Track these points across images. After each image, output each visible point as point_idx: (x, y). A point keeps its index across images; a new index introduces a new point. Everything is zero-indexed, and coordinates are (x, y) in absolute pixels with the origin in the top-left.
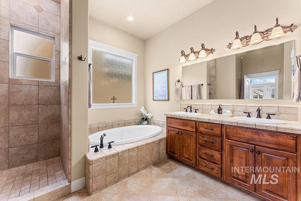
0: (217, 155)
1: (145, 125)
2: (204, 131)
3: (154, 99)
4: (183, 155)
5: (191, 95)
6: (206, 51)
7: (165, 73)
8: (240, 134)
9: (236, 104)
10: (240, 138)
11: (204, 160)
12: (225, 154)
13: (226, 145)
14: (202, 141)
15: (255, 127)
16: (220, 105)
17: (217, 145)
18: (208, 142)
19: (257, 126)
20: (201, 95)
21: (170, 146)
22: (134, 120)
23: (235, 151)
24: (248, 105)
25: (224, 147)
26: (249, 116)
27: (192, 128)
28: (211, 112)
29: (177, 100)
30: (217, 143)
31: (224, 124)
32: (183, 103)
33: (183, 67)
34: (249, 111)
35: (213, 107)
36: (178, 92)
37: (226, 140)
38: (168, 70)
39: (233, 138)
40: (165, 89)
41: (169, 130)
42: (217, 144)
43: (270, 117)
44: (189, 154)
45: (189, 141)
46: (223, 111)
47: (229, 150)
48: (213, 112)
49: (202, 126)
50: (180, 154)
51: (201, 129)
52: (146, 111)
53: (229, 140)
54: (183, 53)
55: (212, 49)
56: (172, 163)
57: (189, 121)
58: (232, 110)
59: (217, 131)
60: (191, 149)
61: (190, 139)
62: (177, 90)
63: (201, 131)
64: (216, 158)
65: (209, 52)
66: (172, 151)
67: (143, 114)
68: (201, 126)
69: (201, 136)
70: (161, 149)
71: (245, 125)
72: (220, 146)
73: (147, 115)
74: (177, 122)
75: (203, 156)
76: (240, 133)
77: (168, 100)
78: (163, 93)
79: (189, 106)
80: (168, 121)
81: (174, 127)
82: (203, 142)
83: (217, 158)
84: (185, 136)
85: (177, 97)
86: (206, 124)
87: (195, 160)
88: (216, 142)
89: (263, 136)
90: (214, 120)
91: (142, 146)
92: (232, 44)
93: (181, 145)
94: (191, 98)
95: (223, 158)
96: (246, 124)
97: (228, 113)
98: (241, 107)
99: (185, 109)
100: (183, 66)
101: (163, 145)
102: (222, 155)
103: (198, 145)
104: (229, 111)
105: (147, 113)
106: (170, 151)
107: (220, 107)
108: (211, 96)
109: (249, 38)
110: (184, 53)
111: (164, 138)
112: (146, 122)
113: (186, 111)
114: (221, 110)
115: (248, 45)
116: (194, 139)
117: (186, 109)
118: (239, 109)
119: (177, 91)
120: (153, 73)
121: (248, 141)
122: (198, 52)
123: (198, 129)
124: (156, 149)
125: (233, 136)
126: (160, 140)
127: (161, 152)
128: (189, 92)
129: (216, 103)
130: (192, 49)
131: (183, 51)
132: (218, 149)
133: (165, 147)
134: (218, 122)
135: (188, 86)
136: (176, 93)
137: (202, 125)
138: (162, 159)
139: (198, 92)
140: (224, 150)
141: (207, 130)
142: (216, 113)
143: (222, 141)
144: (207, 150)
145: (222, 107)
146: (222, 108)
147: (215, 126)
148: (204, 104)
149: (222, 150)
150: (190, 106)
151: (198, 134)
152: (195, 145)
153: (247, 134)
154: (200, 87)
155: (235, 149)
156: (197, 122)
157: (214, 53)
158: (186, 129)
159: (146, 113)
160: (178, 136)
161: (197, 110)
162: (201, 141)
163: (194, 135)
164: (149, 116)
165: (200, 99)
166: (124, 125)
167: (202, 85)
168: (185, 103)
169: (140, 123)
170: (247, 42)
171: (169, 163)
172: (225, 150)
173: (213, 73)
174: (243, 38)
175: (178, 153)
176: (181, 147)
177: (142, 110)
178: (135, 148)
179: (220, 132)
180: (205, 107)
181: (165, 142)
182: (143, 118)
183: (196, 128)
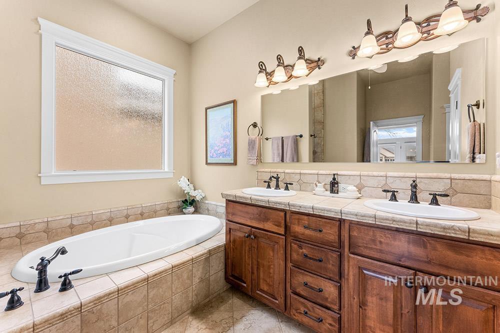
0: (330, 290)
1: (189, 214)
2: (302, 235)
3: (208, 162)
4: (258, 284)
5: (281, 154)
6: (308, 63)
7: (229, 109)
8: (381, 242)
9: (366, 173)
10: (381, 251)
11: (302, 300)
12: (348, 287)
13: (349, 268)
14: (298, 254)
15: (417, 228)
16: (334, 175)
17: (330, 266)
18: (310, 258)
19: (421, 227)
20: (299, 154)
21: (232, 264)
22: (166, 204)
23: (369, 282)
24: (390, 174)
25: (346, 271)
26: (394, 198)
27: (276, 225)
28: (317, 189)
29: (251, 163)
30: (331, 262)
31: (344, 220)
32: (263, 170)
33: (263, 97)
34: (393, 187)
35: (321, 178)
36: (253, 148)
37: (349, 257)
38: (234, 102)
39: (366, 252)
40: (228, 141)
41: (230, 229)
42: (329, 263)
43: (437, 201)
44: (271, 283)
45: (272, 254)
46: (341, 186)
47: (357, 279)
48: (320, 189)
49: (298, 222)
50: (253, 282)
51: (297, 230)
52: (191, 186)
53: (356, 256)
54: (262, 68)
55: (319, 59)
56: (236, 301)
57: (270, 211)
58: (358, 184)
59: (330, 234)
60: (274, 273)
61: (273, 251)
62: (251, 142)
63: (295, 233)
64: (327, 296)
65: (312, 65)
66: (236, 275)
67: (185, 192)
68: (296, 222)
69: (295, 244)
70: (212, 272)
71: (392, 223)
72: (336, 270)
73: (193, 193)
74: (247, 213)
75: (300, 290)
76: (382, 240)
77: (235, 163)
78: (225, 149)
79: (273, 177)
80: (230, 210)
81: (240, 222)
82: (301, 258)
83: (331, 297)
84: (262, 243)
85: (251, 158)
86: (306, 217)
87: (283, 298)
88: (328, 260)
89: (435, 249)
90: (324, 210)
91: (161, 273)
92: (357, 48)
93: (255, 262)
94: (282, 160)
95: (342, 296)
96: (394, 221)
97: (351, 191)
98: (376, 178)
99: (265, 182)
100: (262, 95)
101: (218, 262)
102: (340, 289)
103: (290, 265)
104: (352, 188)
105: (195, 190)
106: (233, 276)
107: (334, 179)
108: (317, 156)
109: (391, 35)
110: (264, 68)
111: (219, 247)
112: (191, 209)
113: (269, 187)
114: (336, 186)
115: (389, 50)
116: (282, 252)
117: (269, 182)
118: (372, 182)
119: (251, 144)
120: (206, 109)
121: (400, 261)
122: (293, 66)
123: (290, 228)
124: (198, 273)
125: (366, 247)
126: (210, 251)
127: (212, 278)
128: (278, 150)
129: (326, 169)
130: (279, 58)
131: (263, 63)
132: (331, 275)
133: (222, 266)
134: (332, 215)
135: (277, 138)
136: (249, 150)
137: (299, 219)
138: (215, 295)
139: (293, 150)
140: (346, 277)
141: (307, 232)
142: (326, 190)
143: (341, 256)
144: (308, 277)
145: (339, 179)
146: (339, 181)
147: (325, 222)
148: (302, 171)
149: (340, 278)
150: (275, 176)
151: (290, 239)
152: (282, 263)
153: (397, 243)
154: (297, 139)
155: (371, 278)
156: (287, 212)
157: (322, 67)
158: (266, 228)
159: (192, 191)
160: (248, 243)
161: (290, 184)
162: (295, 256)
163: (281, 241)
164: (198, 195)
165: (298, 161)
166: (142, 216)
167: (301, 136)
168: (266, 170)
169: (180, 210)
170: (387, 44)
171: (230, 301)
172: (348, 279)
173: (319, 116)
174: (381, 35)
175: (249, 280)
176: (255, 267)
177: (183, 184)
178: (138, 282)
179: (337, 237)
180: (305, 179)
181: (221, 255)
182: (186, 200)
183: (286, 227)
